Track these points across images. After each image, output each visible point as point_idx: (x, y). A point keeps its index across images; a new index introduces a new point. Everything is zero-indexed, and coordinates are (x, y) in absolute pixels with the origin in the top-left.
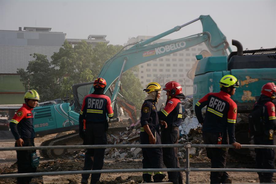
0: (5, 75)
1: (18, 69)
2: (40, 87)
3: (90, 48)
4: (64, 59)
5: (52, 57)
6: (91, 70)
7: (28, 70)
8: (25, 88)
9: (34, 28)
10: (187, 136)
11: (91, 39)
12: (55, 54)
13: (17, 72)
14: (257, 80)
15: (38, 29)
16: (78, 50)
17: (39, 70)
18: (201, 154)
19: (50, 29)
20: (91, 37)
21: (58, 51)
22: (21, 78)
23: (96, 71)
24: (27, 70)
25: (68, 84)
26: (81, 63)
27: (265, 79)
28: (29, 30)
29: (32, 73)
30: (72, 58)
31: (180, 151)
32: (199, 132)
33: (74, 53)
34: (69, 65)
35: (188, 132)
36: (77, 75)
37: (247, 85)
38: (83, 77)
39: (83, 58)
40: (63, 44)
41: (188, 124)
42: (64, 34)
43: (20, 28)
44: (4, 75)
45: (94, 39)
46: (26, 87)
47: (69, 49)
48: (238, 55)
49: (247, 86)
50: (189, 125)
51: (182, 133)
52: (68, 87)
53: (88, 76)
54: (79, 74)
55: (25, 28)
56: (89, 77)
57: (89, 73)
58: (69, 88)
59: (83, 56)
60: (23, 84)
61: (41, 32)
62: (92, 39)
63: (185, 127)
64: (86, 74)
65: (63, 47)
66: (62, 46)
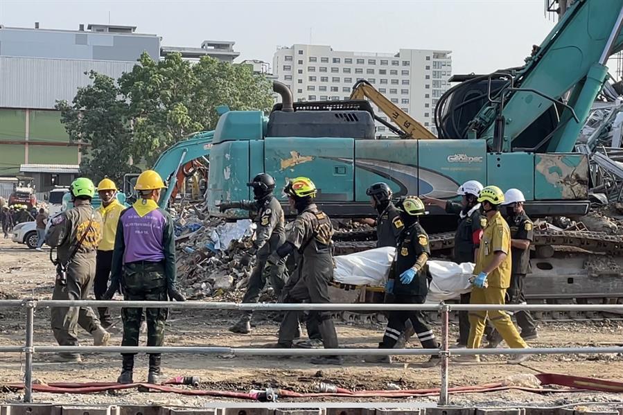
0: (39, 111)
1: (57, 101)
2: (95, 135)
3: (186, 66)
4: (138, 85)
5: (120, 81)
6: (186, 107)
7: (75, 104)
8: (68, 135)
9: (106, 26)
10: (223, 252)
11: (206, 48)
12: (125, 76)
13: (56, 106)
14: (310, 159)
15: (113, 29)
16: (165, 70)
17: (95, 104)
18: (239, 288)
19: (135, 28)
20: (206, 44)
21: (129, 70)
22: (63, 118)
23: (195, 109)
24: (73, 103)
25: (143, 131)
26: (169, 92)
27: (324, 158)
28: (97, 30)
29: (83, 108)
30: (154, 84)
31: (206, 282)
32: (246, 247)
33: (156, 75)
34: (148, 96)
35: (227, 244)
36: (161, 114)
37: (292, 168)
38: (171, 118)
39: (173, 84)
40: (140, 58)
41: (230, 230)
42: (158, 38)
43: (82, 27)
44: (37, 111)
45: (213, 48)
46: (70, 134)
47: (149, 68)
48: (284, 111)
49: (292, 170)
50: (230, 232)
51: (217, 247)
52: (143, 137)
53: (180, 117)
54: (165, 113)
55: (90, 27)
56: (182, 120)
57: (182, 112)
58: (146, 137)
59: (172, 81)
60: (67, 128)
61: (117, 34)
62: (209, 47)
63: (225, 235)
64: (177, 113)
65: (139, 64)
66: (138, 60)
